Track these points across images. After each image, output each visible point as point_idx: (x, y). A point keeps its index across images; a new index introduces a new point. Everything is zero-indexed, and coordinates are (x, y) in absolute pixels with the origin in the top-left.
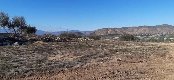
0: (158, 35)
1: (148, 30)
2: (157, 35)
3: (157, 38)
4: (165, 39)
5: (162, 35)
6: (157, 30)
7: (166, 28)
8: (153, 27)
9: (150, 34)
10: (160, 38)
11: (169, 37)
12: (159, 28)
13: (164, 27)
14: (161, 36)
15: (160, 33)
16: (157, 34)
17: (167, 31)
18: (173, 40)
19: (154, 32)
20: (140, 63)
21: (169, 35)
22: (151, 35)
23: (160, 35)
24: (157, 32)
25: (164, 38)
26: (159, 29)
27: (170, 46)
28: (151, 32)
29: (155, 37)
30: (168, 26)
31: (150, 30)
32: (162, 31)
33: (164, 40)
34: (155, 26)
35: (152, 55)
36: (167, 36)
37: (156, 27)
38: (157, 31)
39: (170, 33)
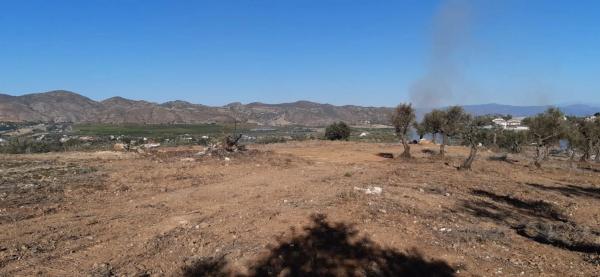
0: (40, 126)
1: (3, 110)
2: (36, 127)
3: (36, 137)
4: (63, 140)
5: (52, 126)
6: (35, 108)
7: (64, 104)
8: (19, 98)
9: (9, 123)
10: (47, 136)
11: (75, 135)
12: (41, 104)
13: (59, 100)
14: (49, 129)
15: (46, 120)
16: (36, 124)
17: (69, 114)
18: (89, 141)
19: (22, 118)
20: (52, 215)
21: (78, 126)
22: (13, 127)
23: (45, 129)
24: (35, 117)
25: (61, 136)
26: (39, 106)
27: (99, 159)
28: (12, 116)
29: (29, 134)
30: (73, 97)
31: (8, 110)
32: (53, 114)
33: (61, 144)
34: (26, 96)
35: (68, 190)
36: (70, 129)
37: (29, 99)
38: (35, 113)
39: (78, 119)
